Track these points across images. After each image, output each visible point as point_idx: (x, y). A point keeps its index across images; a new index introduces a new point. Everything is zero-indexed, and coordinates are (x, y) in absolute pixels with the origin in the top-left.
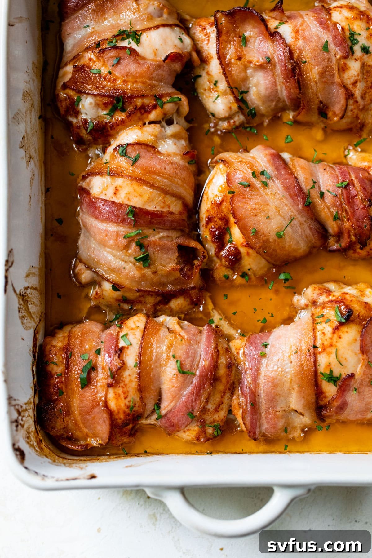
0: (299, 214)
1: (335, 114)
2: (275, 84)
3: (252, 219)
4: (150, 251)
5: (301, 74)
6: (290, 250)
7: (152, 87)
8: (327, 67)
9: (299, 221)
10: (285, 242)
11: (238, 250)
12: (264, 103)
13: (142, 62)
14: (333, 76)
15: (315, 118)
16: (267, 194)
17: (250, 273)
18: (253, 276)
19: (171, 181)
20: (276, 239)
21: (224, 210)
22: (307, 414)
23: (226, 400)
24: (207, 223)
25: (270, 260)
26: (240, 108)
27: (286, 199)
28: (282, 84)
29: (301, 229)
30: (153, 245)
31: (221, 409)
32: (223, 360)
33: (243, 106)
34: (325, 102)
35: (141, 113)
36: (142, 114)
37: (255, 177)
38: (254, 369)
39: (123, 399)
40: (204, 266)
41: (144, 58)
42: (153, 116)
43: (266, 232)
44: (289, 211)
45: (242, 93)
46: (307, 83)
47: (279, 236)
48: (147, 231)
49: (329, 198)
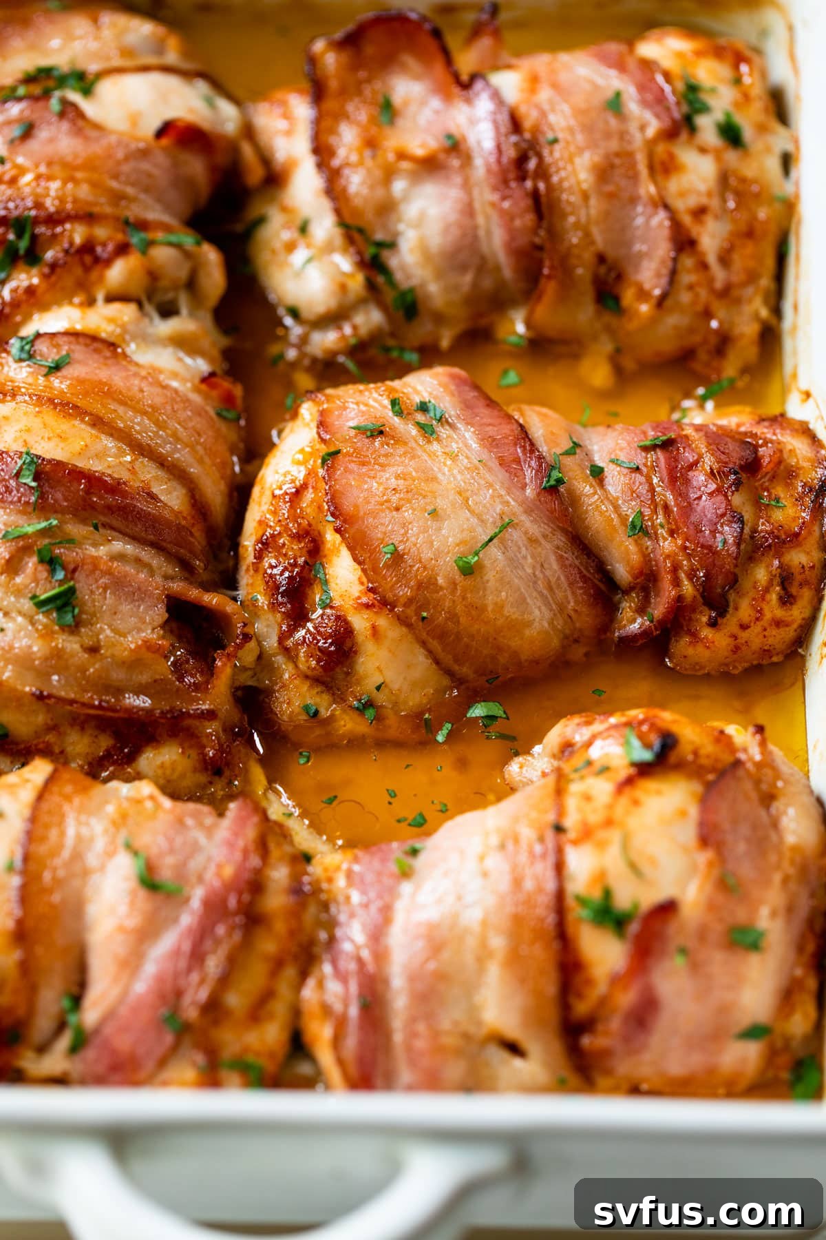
0: (525, 512)
1: (643, 295)
2: (469, 210)
3: (387, 517)
4: (83, 585)
5: (543, 172)
6: (500, 622)
7: (118, 198)
8: (617, 155)
9: (526, 533)
10: (485, 589)
11: (347, 622)
12: (439, 275)
13: (93, 134)
14: (634, 177)
15: (584, 314)
16: (432, 455)
17: (381, 698)
18: (389, 713)
19: (157, 423)
20: (458, 577)
21: (309, 510)
22: (534, 1047)
23: (284, 989)
24: (259, 556)
25: (441, 655)
26: (371, 286)
27: (490, 470)
28: (489, 210)
29: (533, 557)
30: (90, 567)
32: (279, 874)
33: (380, 279)
34: (611, 254)
35: (83, 264)
36: (87, 269)
37: (399, 413)
38: (373, 909)
40: (246, 679)
41: (97, 127)
42: (117, 273)
43: (427, 554)
44: (497, 500)
45: (381, 245)
46: (559, 200)
47: (469, 571)
48: (75, 529)
49: (616, 481)
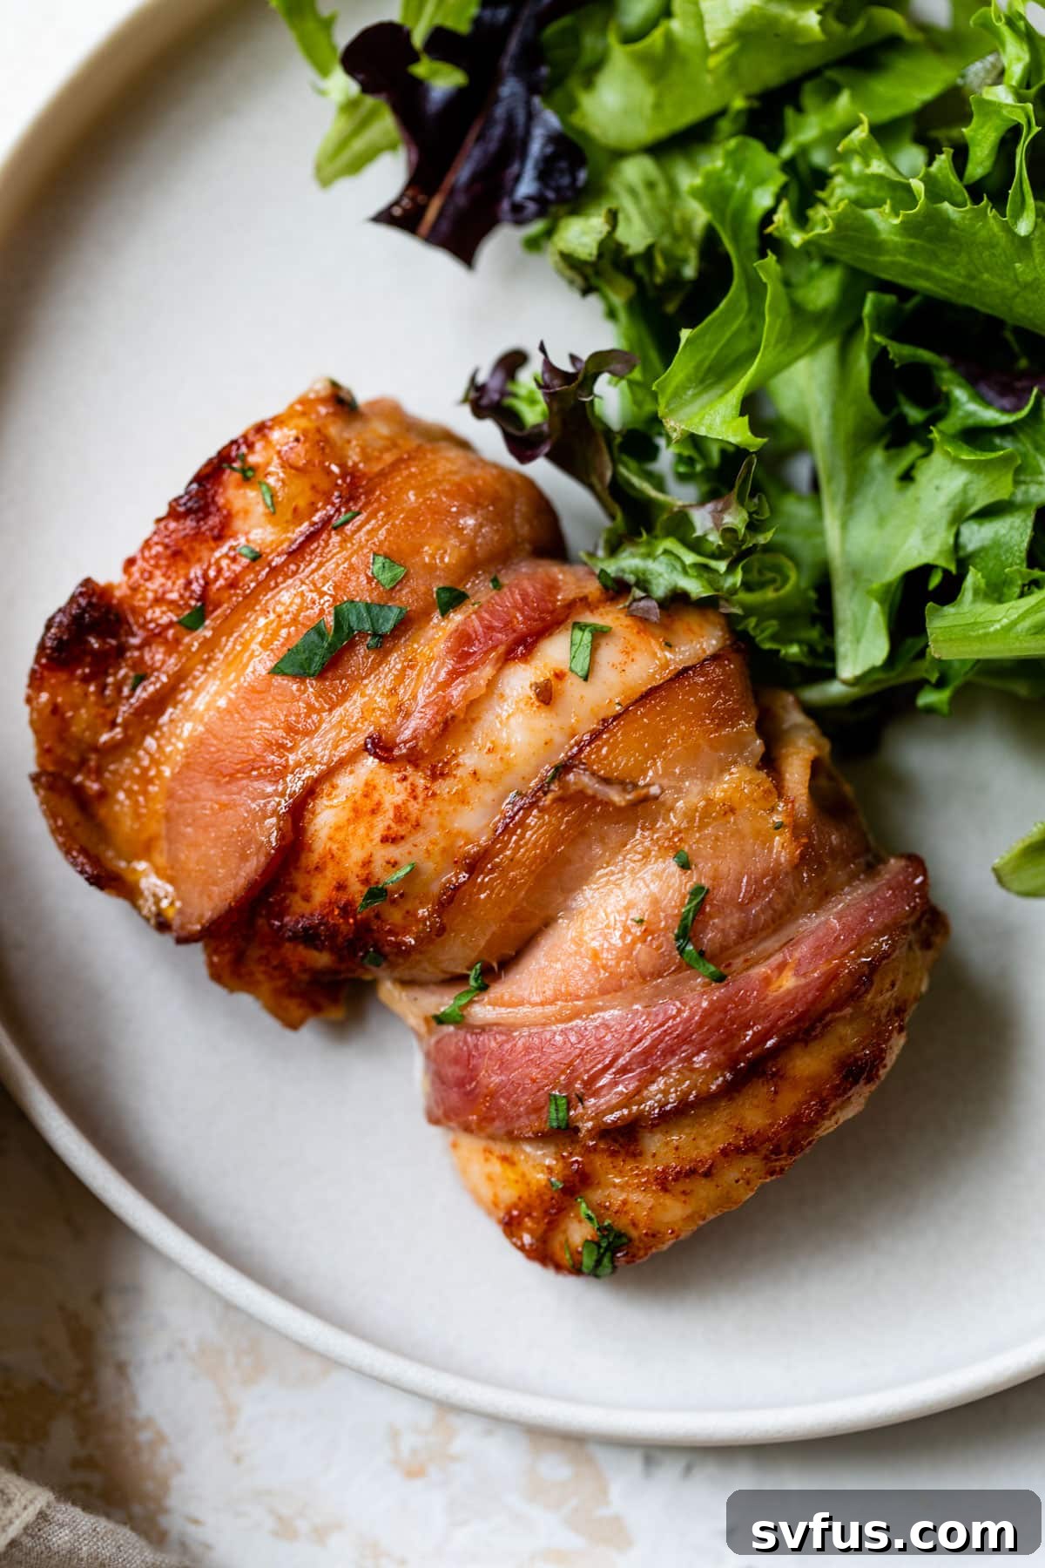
31: (684, 1193)
39: (377, 836)
